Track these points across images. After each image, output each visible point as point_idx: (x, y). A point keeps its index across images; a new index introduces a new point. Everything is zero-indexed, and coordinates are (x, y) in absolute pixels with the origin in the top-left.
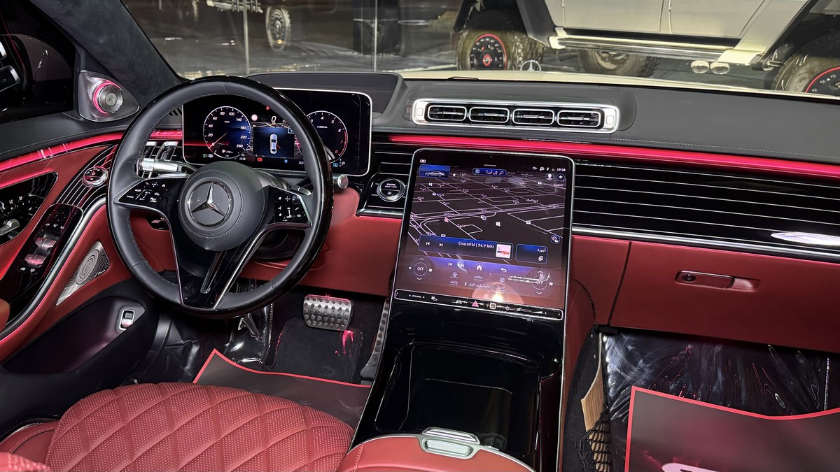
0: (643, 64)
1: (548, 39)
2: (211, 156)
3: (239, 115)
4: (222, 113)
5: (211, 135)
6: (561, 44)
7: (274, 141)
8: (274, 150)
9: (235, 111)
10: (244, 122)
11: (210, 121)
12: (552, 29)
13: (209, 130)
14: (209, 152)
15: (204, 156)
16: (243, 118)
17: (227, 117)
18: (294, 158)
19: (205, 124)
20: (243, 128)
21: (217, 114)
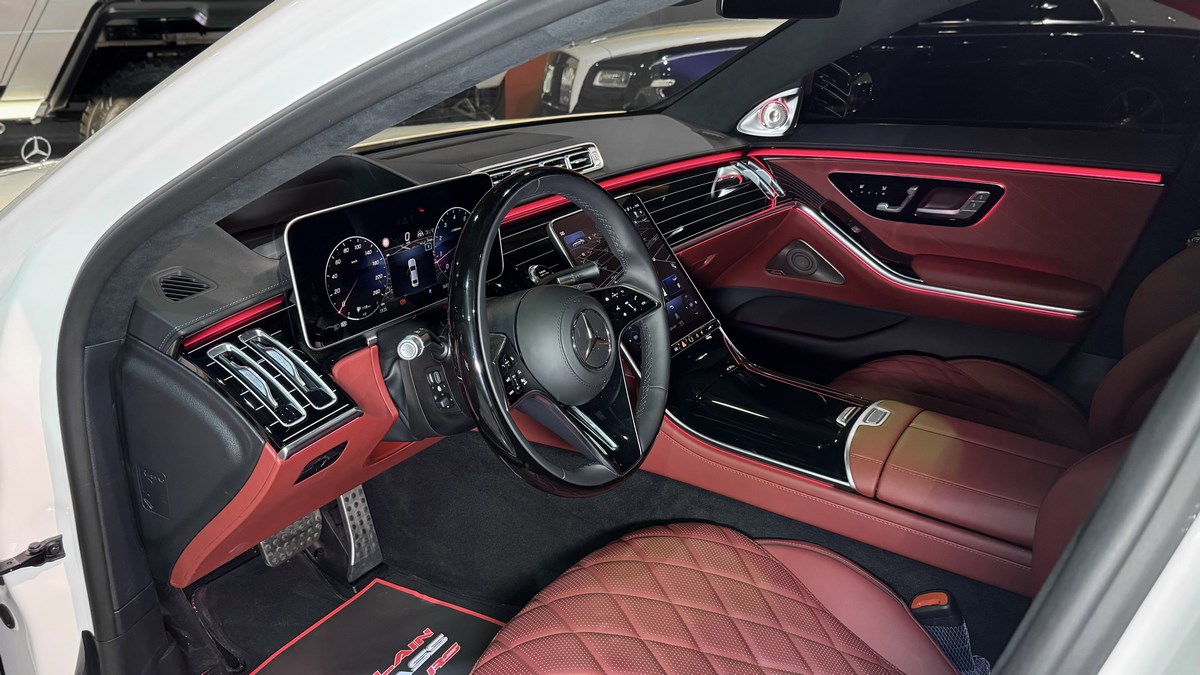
2: (344, 324)
3: (366, 246)
4: (346, 251)
5: (337, 291)
7: (413, 268)
8: (415, 282)
9: (361, 241)
10: (375, 255)
11: (333, 268)
13: (333, 284)
14: (342, 319)
15: (335, 327)
16: (374, 249)
17: (354, 254)
18: (438, 283)
19: (326, 276)
20: (375, 263)
21: (338, 254)
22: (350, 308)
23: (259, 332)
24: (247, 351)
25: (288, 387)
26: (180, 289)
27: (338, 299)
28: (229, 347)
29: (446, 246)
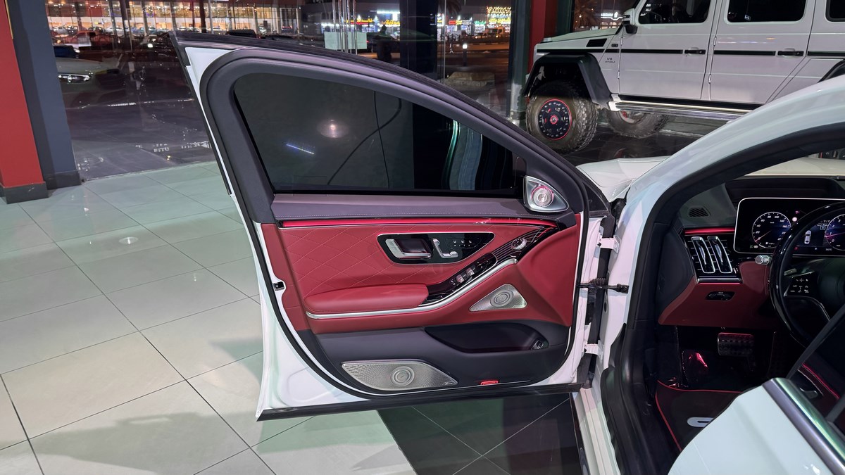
0: (659, 119)
1: (608, 103)
2: (756, 247)
3: (782, 218)
4: (769, 217)
5: (758, 232)
6: (617, 107)
7: (808, 235)
8: (807, 241)
9: (779, 215)
10: (786, 223)
11: (759, 222)
12: (609, 97)
13: (756, 228)
14: (756, 244)
15: (751, 247)
16: (786, 220)
17: (773, 219)
18: (823, 246)
19: (754, 224)
20: (784, 226)
21: (764, 217)
22: (763, 241)
23: (717, 238)
24: (707, 243)
25: (714, 260)
26: (697, 213)
27: (757, 236)
28: (701, 238)
29: (834, 231)
